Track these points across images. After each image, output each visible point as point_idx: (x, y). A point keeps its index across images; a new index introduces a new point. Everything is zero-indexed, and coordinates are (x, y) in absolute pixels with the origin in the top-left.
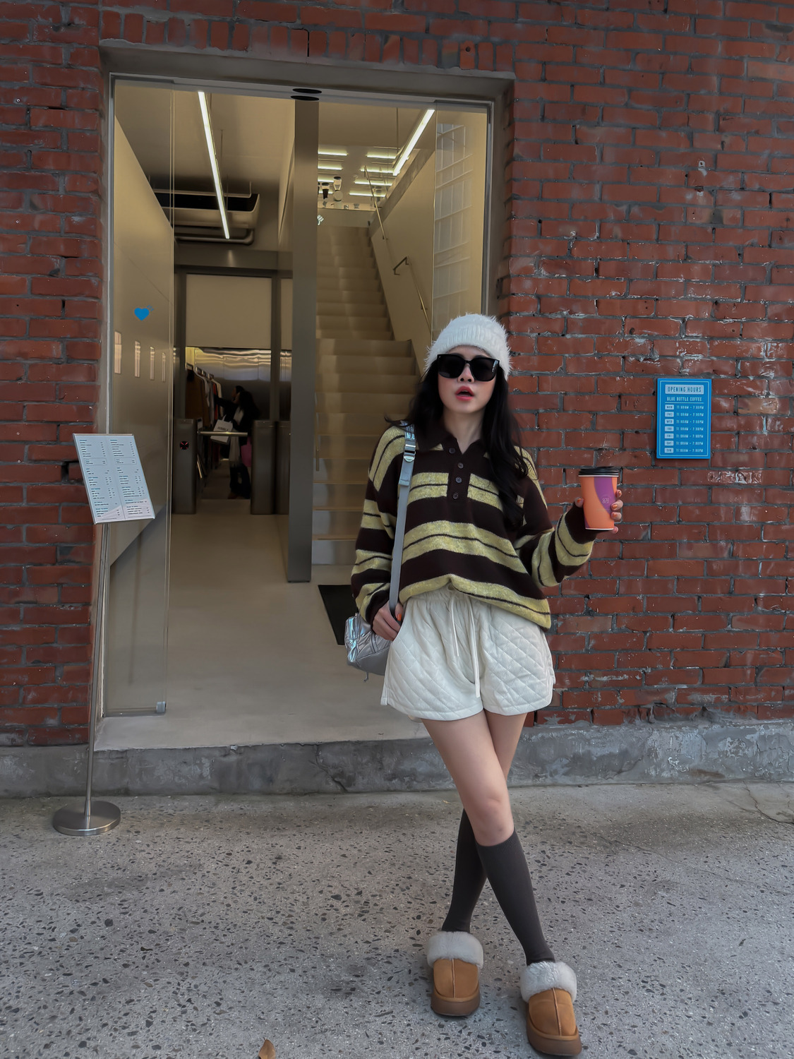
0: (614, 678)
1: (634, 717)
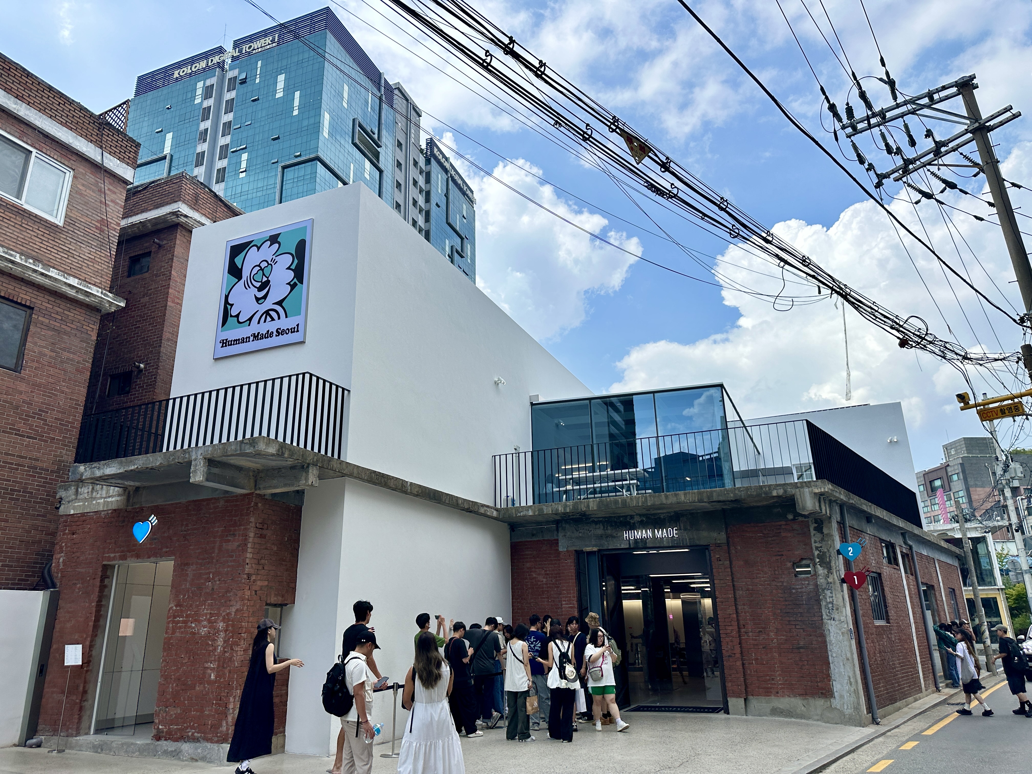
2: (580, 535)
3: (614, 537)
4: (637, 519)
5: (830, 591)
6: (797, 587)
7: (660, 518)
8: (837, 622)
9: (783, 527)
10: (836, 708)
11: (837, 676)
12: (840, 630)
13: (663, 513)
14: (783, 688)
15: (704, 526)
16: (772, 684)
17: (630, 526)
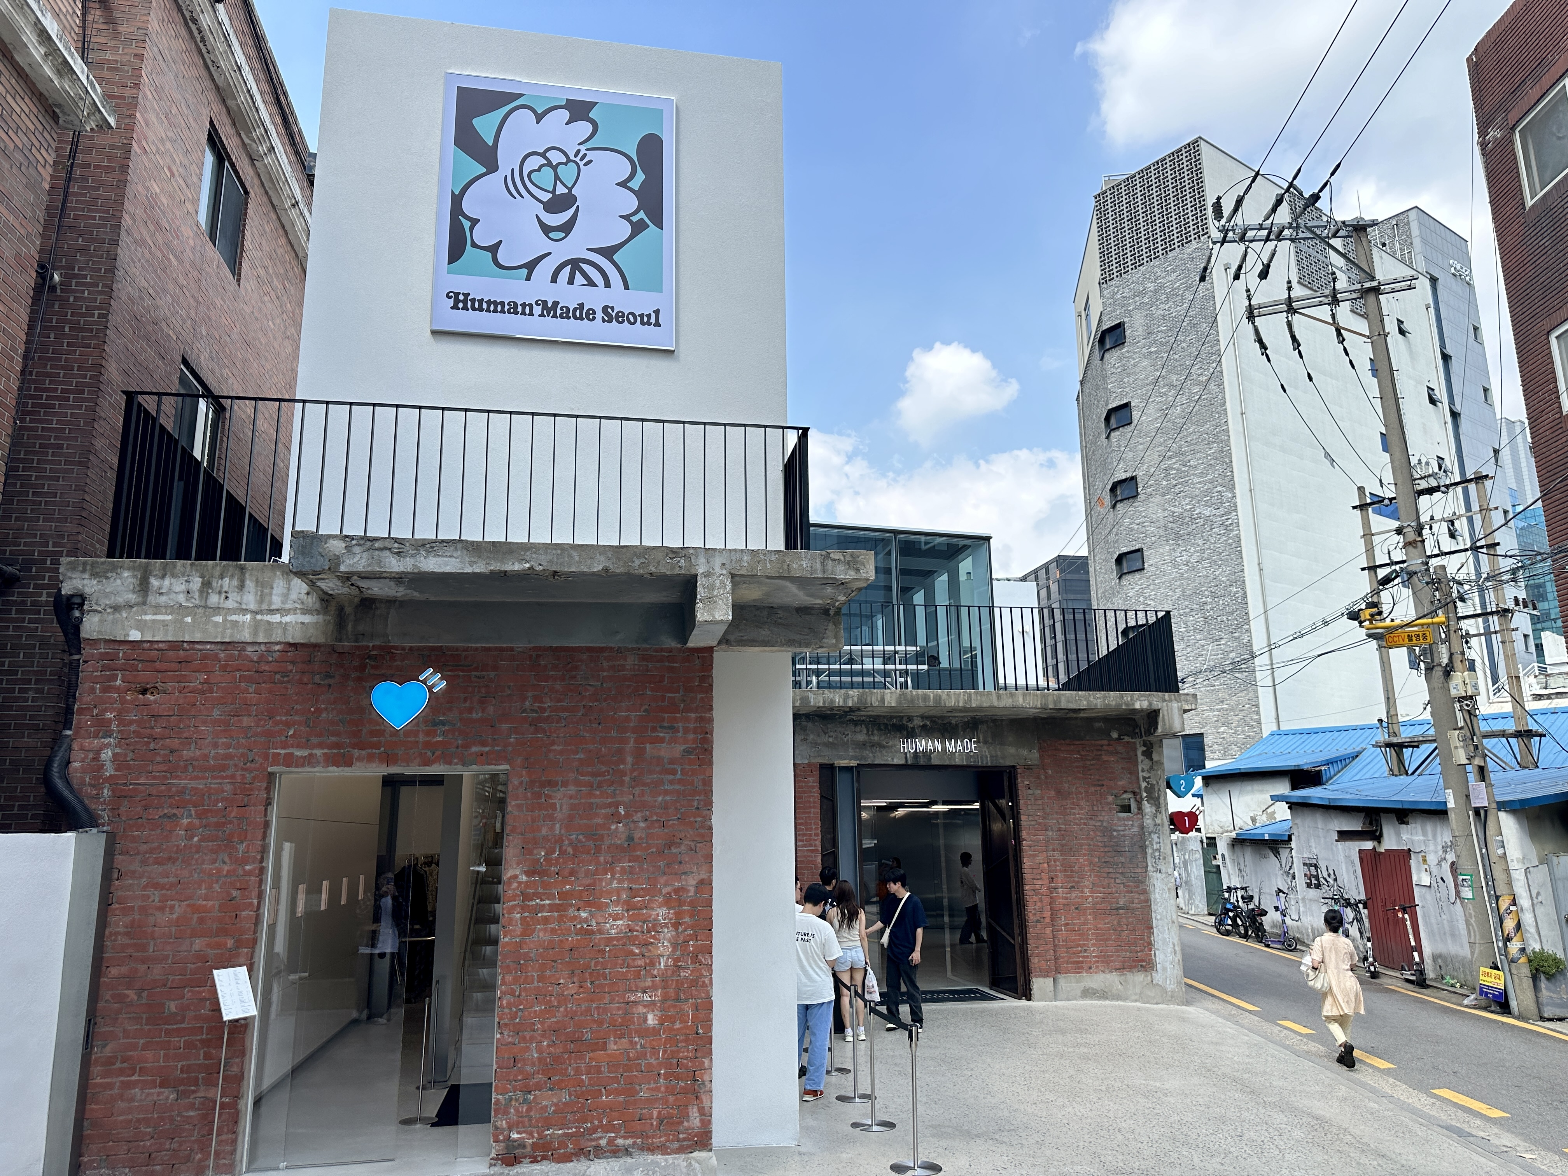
0: (566, 1131)
2: (831, 740)
3: (884, 747)
4: (918, 722)
5: (1157, 835)
6: (1120, 828)
7: (950, 723)
8: (1164, 875)
9: (1105, 748)
10: (1158, 984)
11: (1160, 943)
12: (1166, 885)
13: (955, 717)
14: (1098, 962)
15: (1010, 739)
16: (1084, 957)
17: (908, 732)
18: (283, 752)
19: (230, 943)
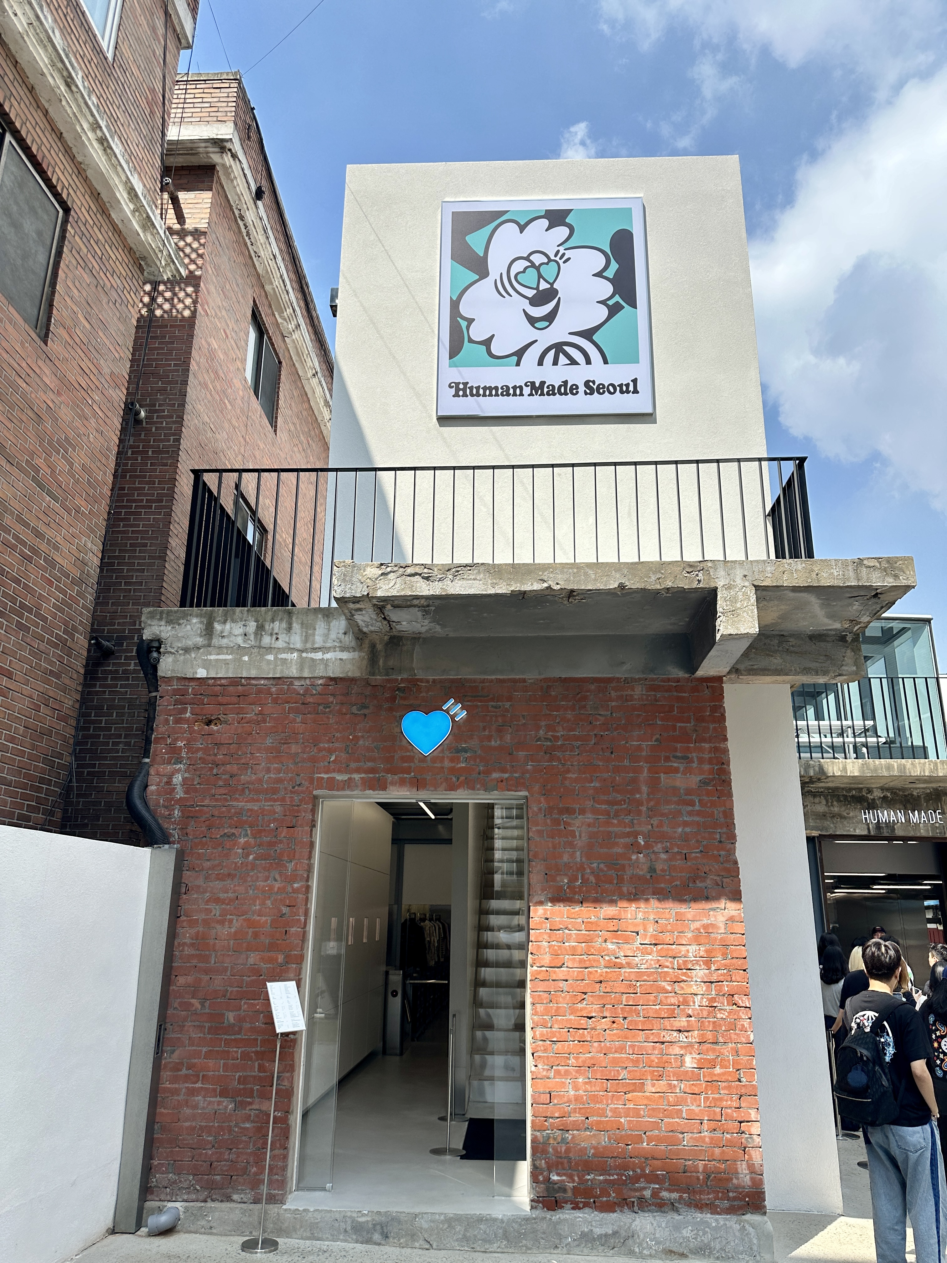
0: (608, 1178)
1: (623, 1207)
3: (845, 818)
7: (912, 795)
13: (916, 788)
17: (869, 804)
18: (326, 776)
19: (281, 958)
